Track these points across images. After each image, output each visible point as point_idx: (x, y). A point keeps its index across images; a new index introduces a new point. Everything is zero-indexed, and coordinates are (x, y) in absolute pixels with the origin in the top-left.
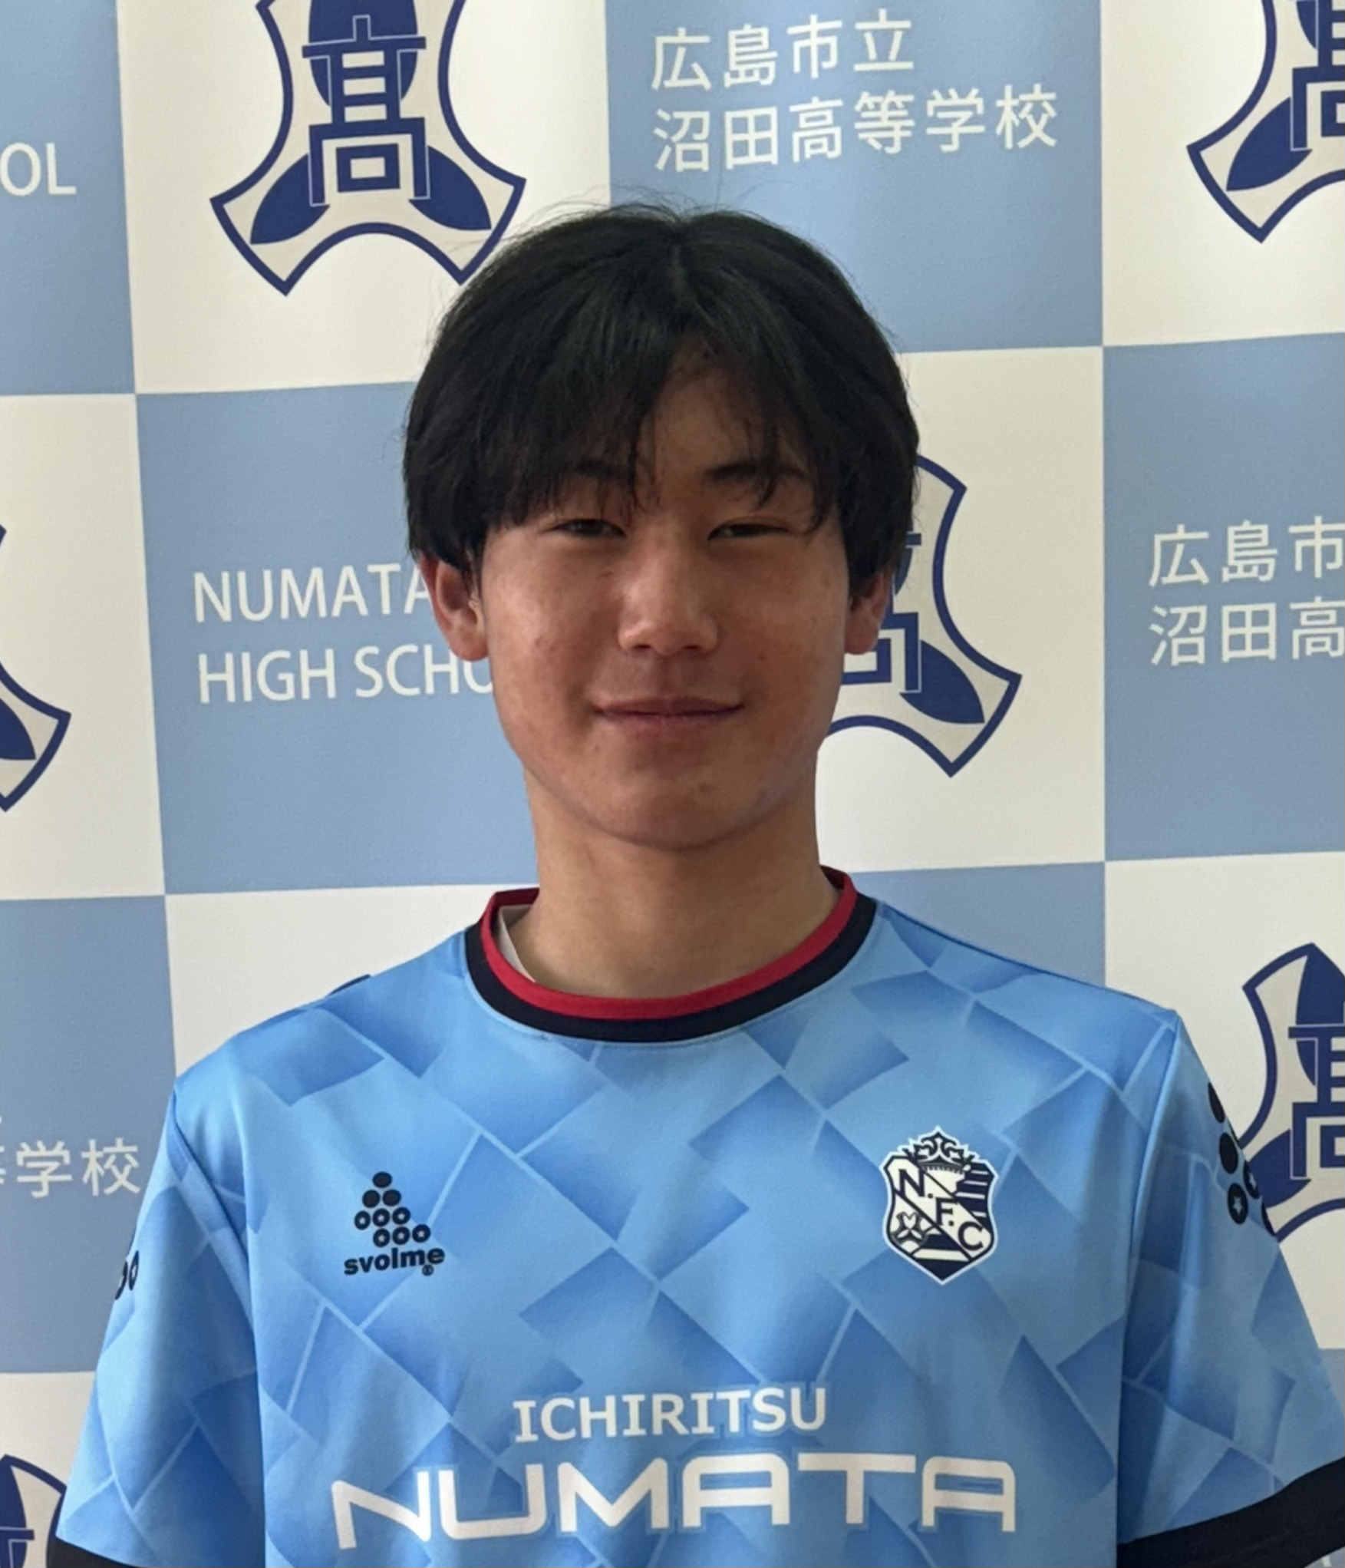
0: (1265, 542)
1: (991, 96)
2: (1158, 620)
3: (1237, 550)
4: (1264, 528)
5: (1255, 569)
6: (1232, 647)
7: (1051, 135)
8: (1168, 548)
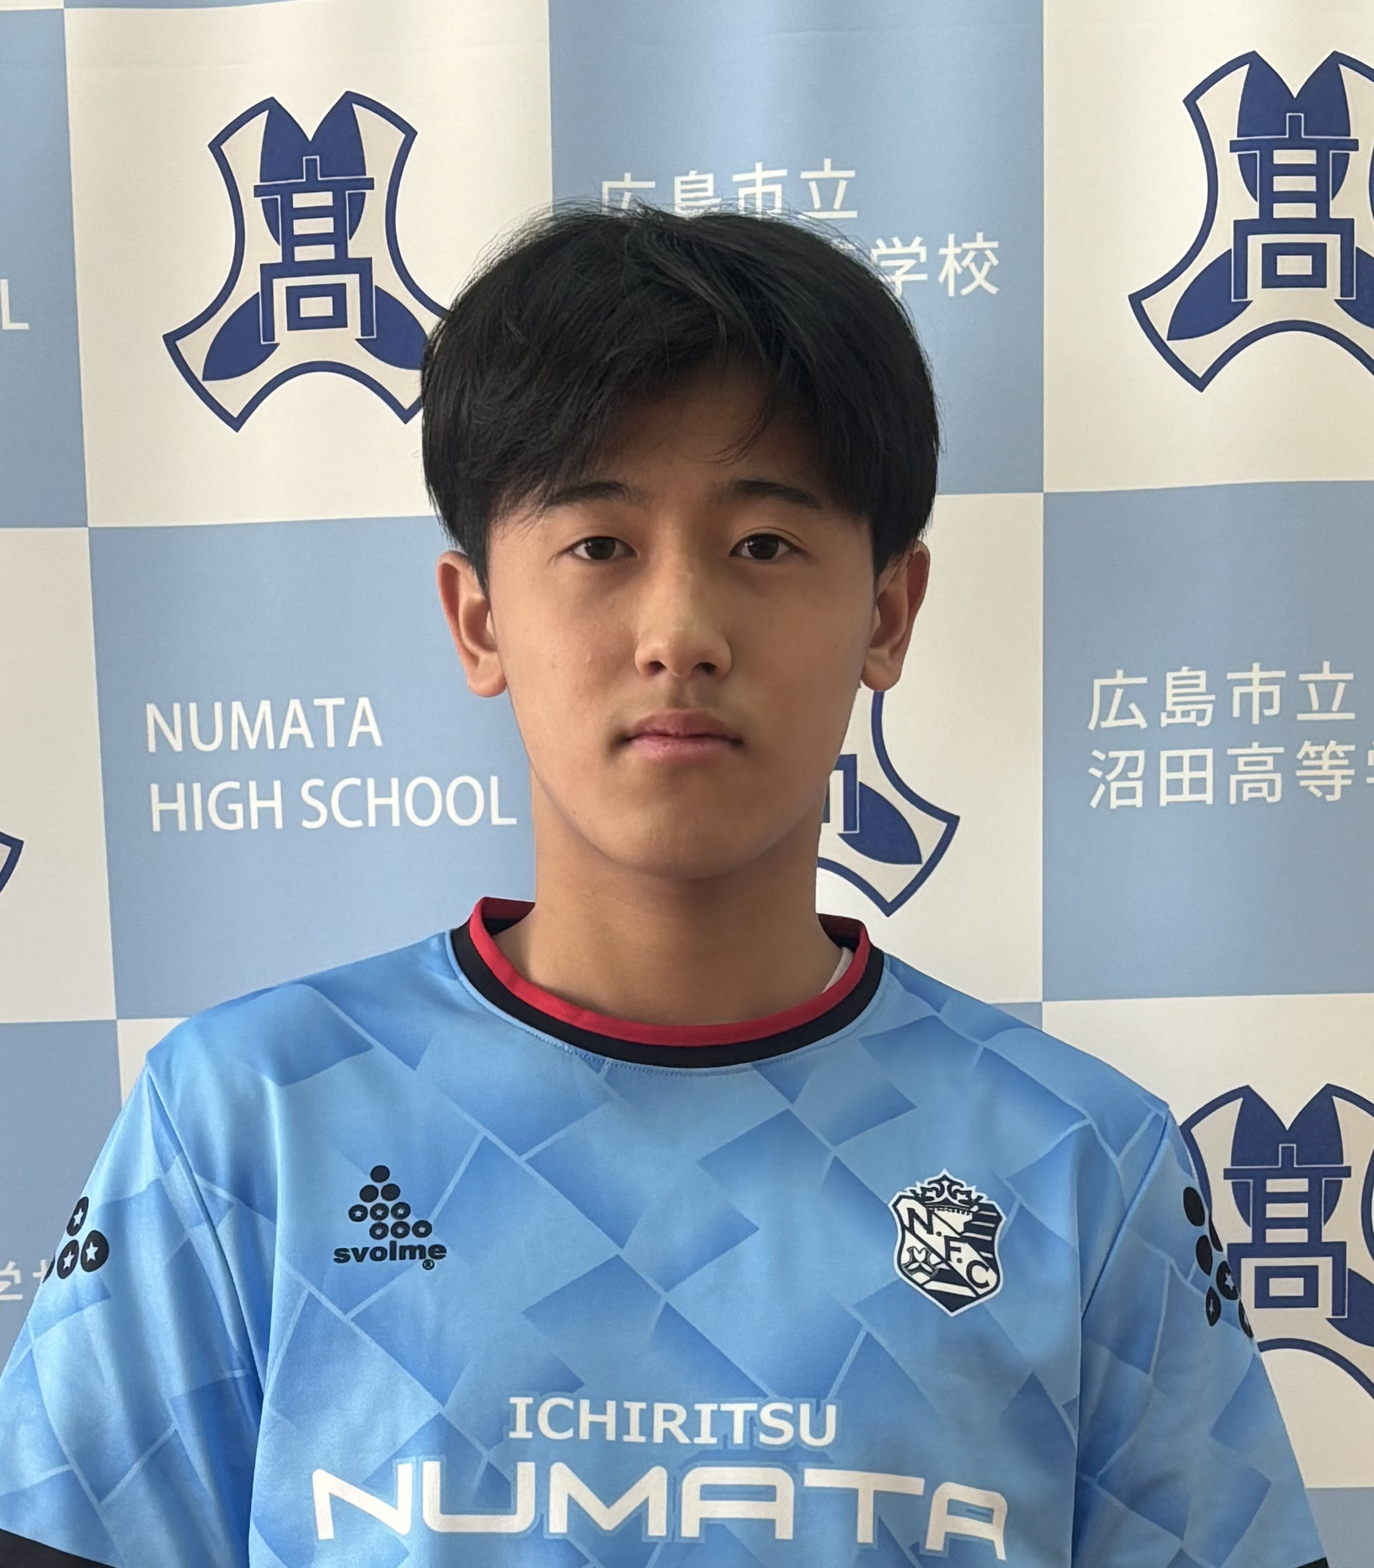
0: (1203, 688)
1: (934, 245)
2: (1096, 762)
3: (1175, 695)
4: (1202, 674)
5: (1193, 714)
6: (1169, 792)
7: (992, 283)
8: (1107, 693)
